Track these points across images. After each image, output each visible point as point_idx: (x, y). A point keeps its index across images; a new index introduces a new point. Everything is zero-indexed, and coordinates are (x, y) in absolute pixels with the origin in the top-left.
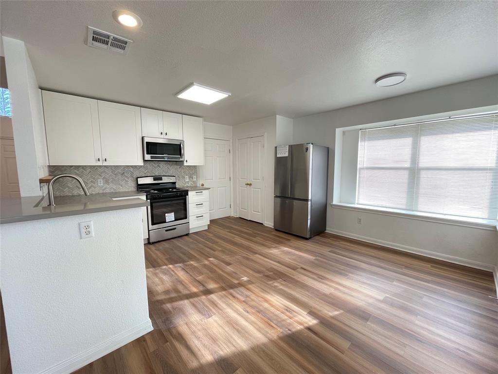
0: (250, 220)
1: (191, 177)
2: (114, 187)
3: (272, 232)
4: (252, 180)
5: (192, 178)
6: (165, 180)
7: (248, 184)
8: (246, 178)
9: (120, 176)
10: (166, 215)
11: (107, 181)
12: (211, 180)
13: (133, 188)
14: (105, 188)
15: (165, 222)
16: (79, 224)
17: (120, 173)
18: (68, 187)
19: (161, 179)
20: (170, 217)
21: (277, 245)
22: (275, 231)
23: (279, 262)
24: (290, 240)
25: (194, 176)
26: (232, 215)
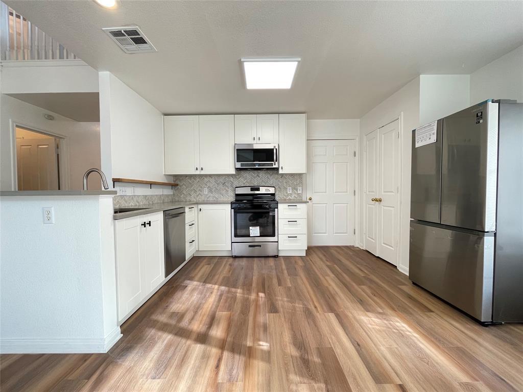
0: (378, 257)
1: (294, 189)
2: (217, 196)
3: (404, 284)
4: (383, 193)
5: (297, 190)
6: (263, 190)
7: (376, 200)
8: (374, 190)
9: (221, 186)
10: (251, 228)
11: (211, 191)
12: (324, 194)
13: (232, 198)
14: (209, 197)
15: (249, 236)
16: (43, 208)
17: (222, 183)
18: (183, 194)
19: (258, 189)
20: (255, 231)
21: (389, 311)
22: (410, 284)
23: (358, 346)
24: (431, 311)
25: (299, 188)
26: (357, 245)
